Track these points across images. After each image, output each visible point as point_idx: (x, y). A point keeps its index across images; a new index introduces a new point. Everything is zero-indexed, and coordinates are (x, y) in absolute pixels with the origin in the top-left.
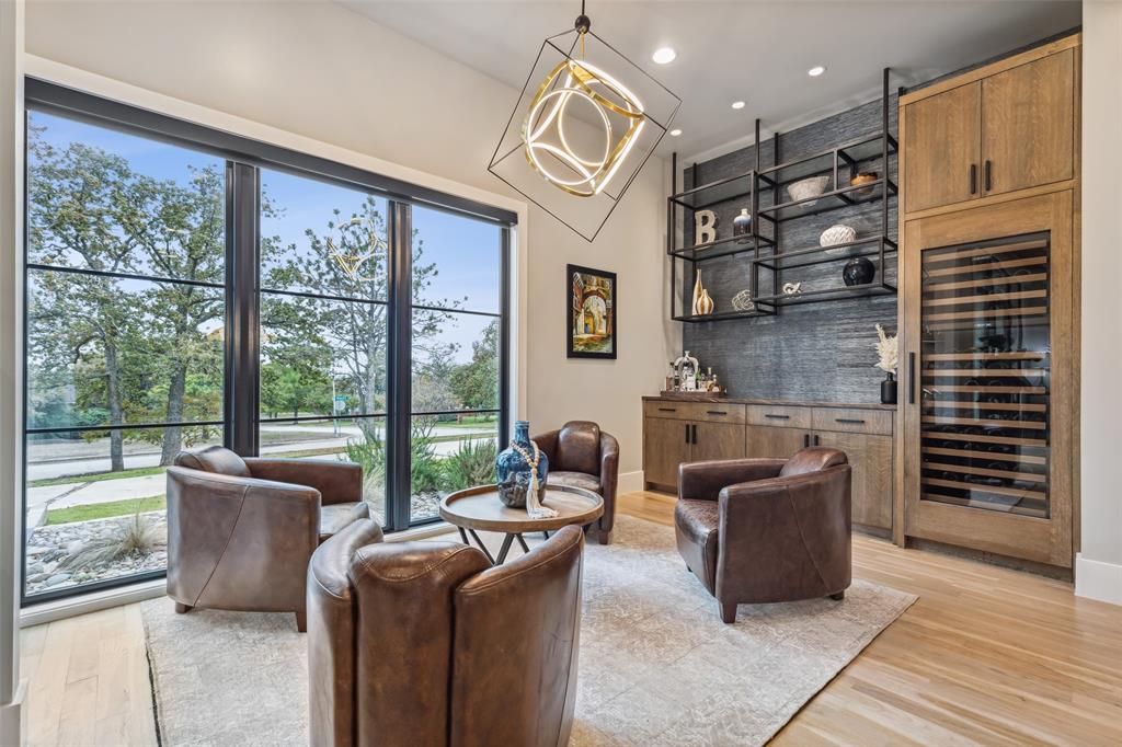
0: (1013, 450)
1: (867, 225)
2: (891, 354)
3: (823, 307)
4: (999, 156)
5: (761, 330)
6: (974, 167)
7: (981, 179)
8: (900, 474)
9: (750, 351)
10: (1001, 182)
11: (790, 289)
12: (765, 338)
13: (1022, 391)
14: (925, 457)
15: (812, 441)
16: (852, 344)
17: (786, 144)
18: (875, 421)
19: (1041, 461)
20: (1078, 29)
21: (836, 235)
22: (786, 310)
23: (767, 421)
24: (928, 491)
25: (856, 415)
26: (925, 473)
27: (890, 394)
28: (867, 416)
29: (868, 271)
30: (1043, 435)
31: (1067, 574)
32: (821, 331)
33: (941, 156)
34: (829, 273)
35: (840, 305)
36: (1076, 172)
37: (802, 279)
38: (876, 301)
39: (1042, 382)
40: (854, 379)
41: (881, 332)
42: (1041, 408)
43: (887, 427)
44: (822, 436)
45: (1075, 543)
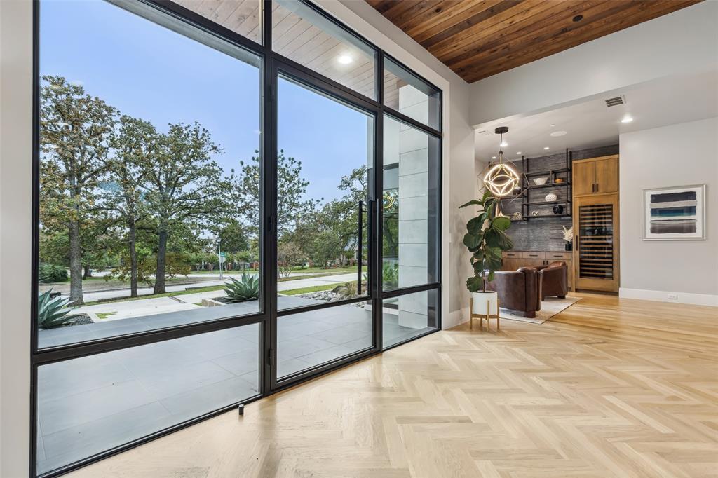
0: (604, 272)
1: (560, 194)
2: (569, 235)
3: (545, 219)
4: (600, 182)
5: (522, 226)
6: (593, 185)
7: (595, 188)
8: (574, 271)
9: (517, 233)
10: (601, 190)
11: (534, 213)
12: (523, 229)
13: (606, 246)
14: (581, 266)
15: (546, 263)
16: (555, 232)
17: (531, 163)
18: (566, 256)
19: (611, 274)
20: (618, 153)
21: (551, 197)
22: (531, 220)
23: (530, 257)
24: (582, 276)
25: (560, 254)
26: (581, 270)
27: (569, 247)
28: (563, 254)
29: (561, 209)
30: (611, 267)
31: (616, 294)
32: (544, 227)
33: (585, 180)
34: (546, 208)
35: (550, 219)
36: (618, 190)
37: (537, 209)
38: (563, 218)
39: (612, 244)
40: (556, 243)
41: (565, 229)
42: (611, 255)
43: (570, 258)
44: (549, 261)
45: (619, 286)
